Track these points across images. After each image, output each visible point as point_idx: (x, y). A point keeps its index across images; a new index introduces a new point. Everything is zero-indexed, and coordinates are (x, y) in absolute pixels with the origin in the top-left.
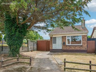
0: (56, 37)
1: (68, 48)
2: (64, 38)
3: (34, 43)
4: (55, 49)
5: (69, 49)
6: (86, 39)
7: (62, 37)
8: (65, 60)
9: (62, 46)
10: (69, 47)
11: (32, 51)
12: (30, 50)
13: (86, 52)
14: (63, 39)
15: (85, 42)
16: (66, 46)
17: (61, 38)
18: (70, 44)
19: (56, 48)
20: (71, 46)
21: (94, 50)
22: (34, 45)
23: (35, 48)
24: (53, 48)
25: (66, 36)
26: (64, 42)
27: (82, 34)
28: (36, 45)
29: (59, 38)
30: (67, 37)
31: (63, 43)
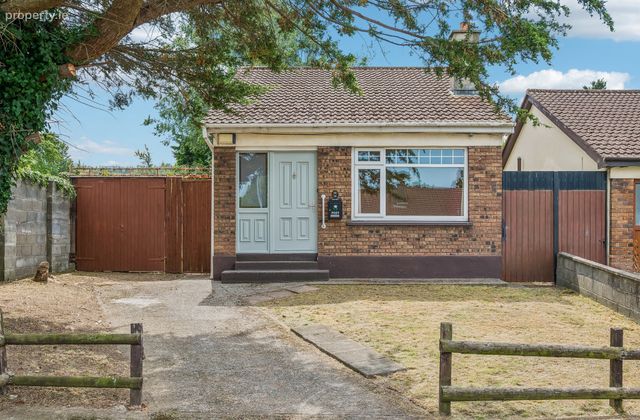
0: (264, 155)
1: (363, 247)
2: (331, 160)
3: (54, 195)
4: (261, 250)
5: (374, 253)
6: (498, 180)
7: (321, 153)
8: (446, 330)
9: (320, 229)
10: (374, 238)
11: (39, 277)
12: (20, 263)
13: (495, 277)
14: (321, 169)
15: (491, 198)
16: (352, 226)
17: (311, 159)
18: (382, 216)
19: (267, 241)
20: (391, 226)
21: (549, 256)
22: (49, 221)
23: (56, 250)
24: (240, 249)
25: (346, 150)
26: (335, 194)
27: (470, 135)
28: (65, 215)
29: (294, 158)
30: (355, 156)
31: (330, 204)
